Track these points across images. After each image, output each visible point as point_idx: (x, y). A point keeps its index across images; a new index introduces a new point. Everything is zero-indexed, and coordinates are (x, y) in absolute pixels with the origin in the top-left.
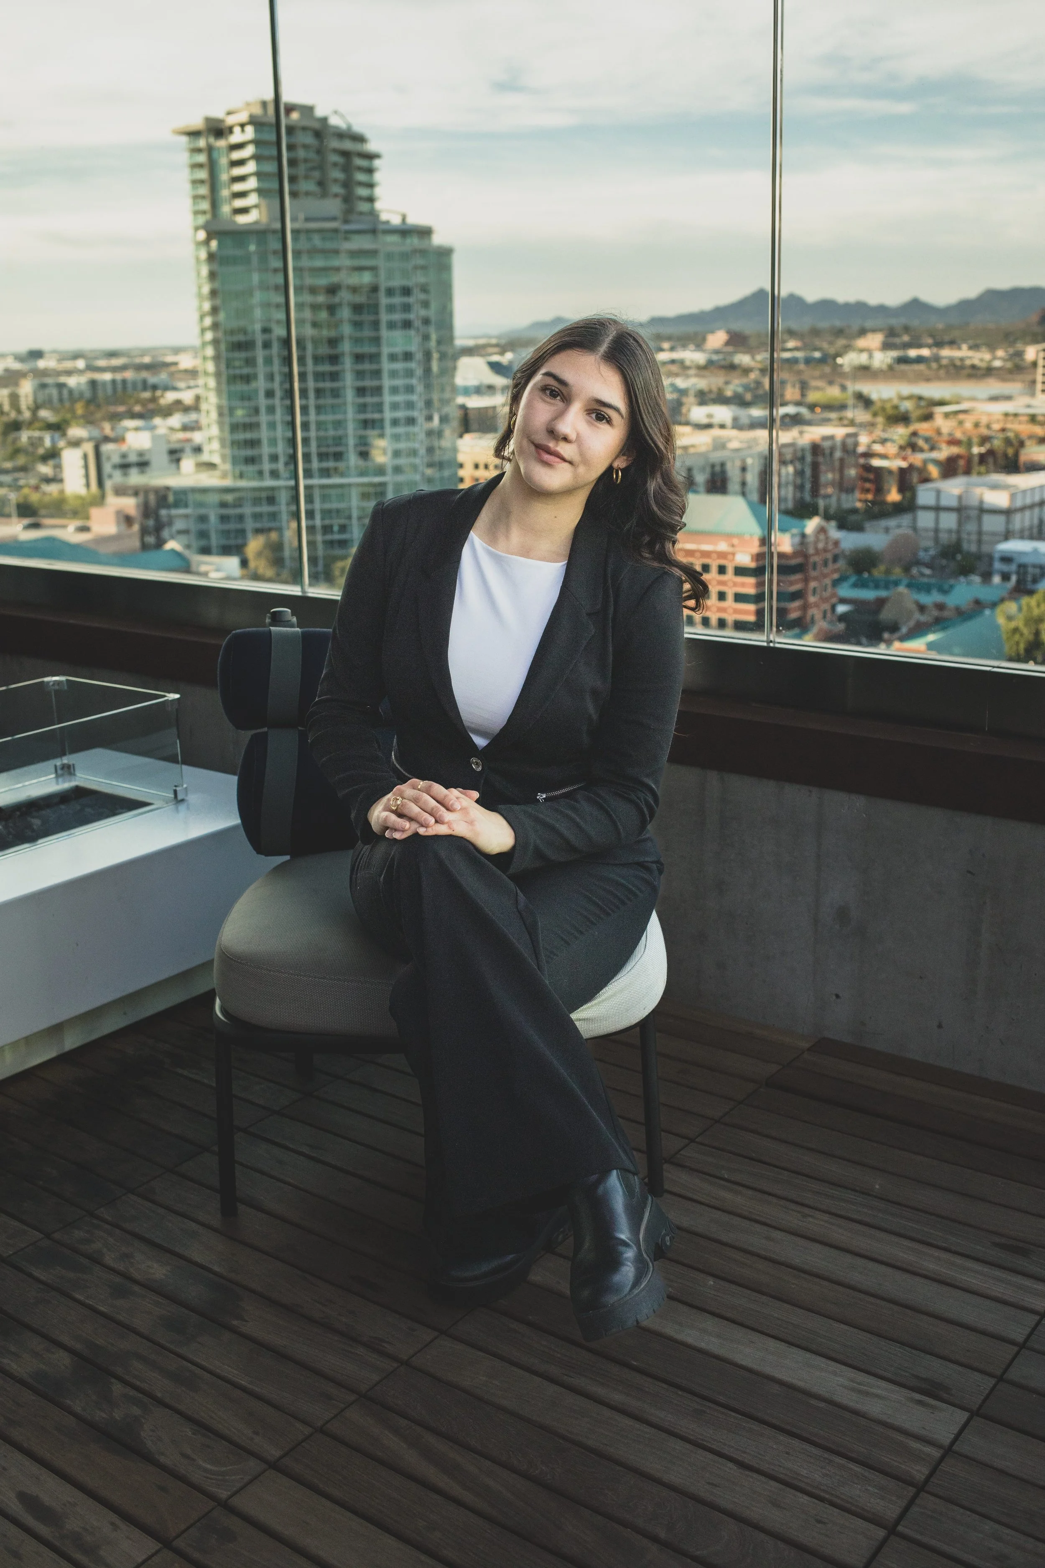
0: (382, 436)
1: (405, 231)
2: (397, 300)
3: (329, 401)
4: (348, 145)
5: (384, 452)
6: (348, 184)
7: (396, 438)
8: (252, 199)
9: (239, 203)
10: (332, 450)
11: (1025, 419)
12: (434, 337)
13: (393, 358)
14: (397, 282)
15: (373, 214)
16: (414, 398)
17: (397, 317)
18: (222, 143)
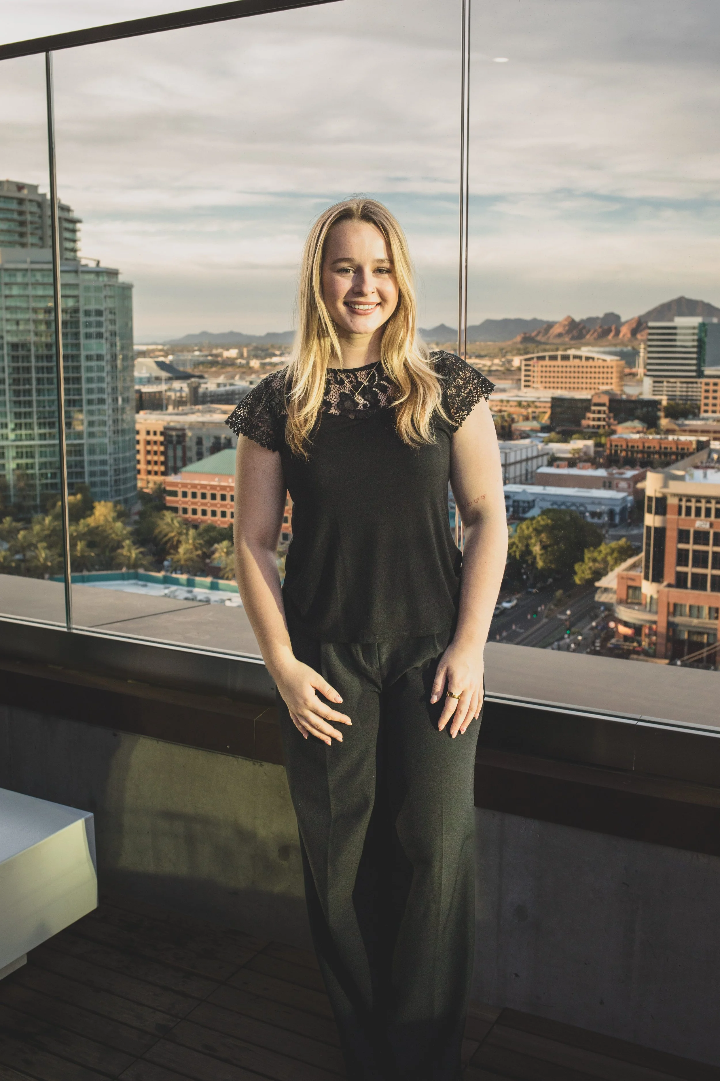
0: (81, 411)
1: (99, 272)
2: (93, 319)
3: (46, 386)
5: (82, 422)
7: (91, 413)
10: (47, 420)
11: (515, 404)
12: (118, 344)
13: (89, 358)
14: (93, 307)
15: (76, 260)
16: (104, 385)
17: (92, 330)
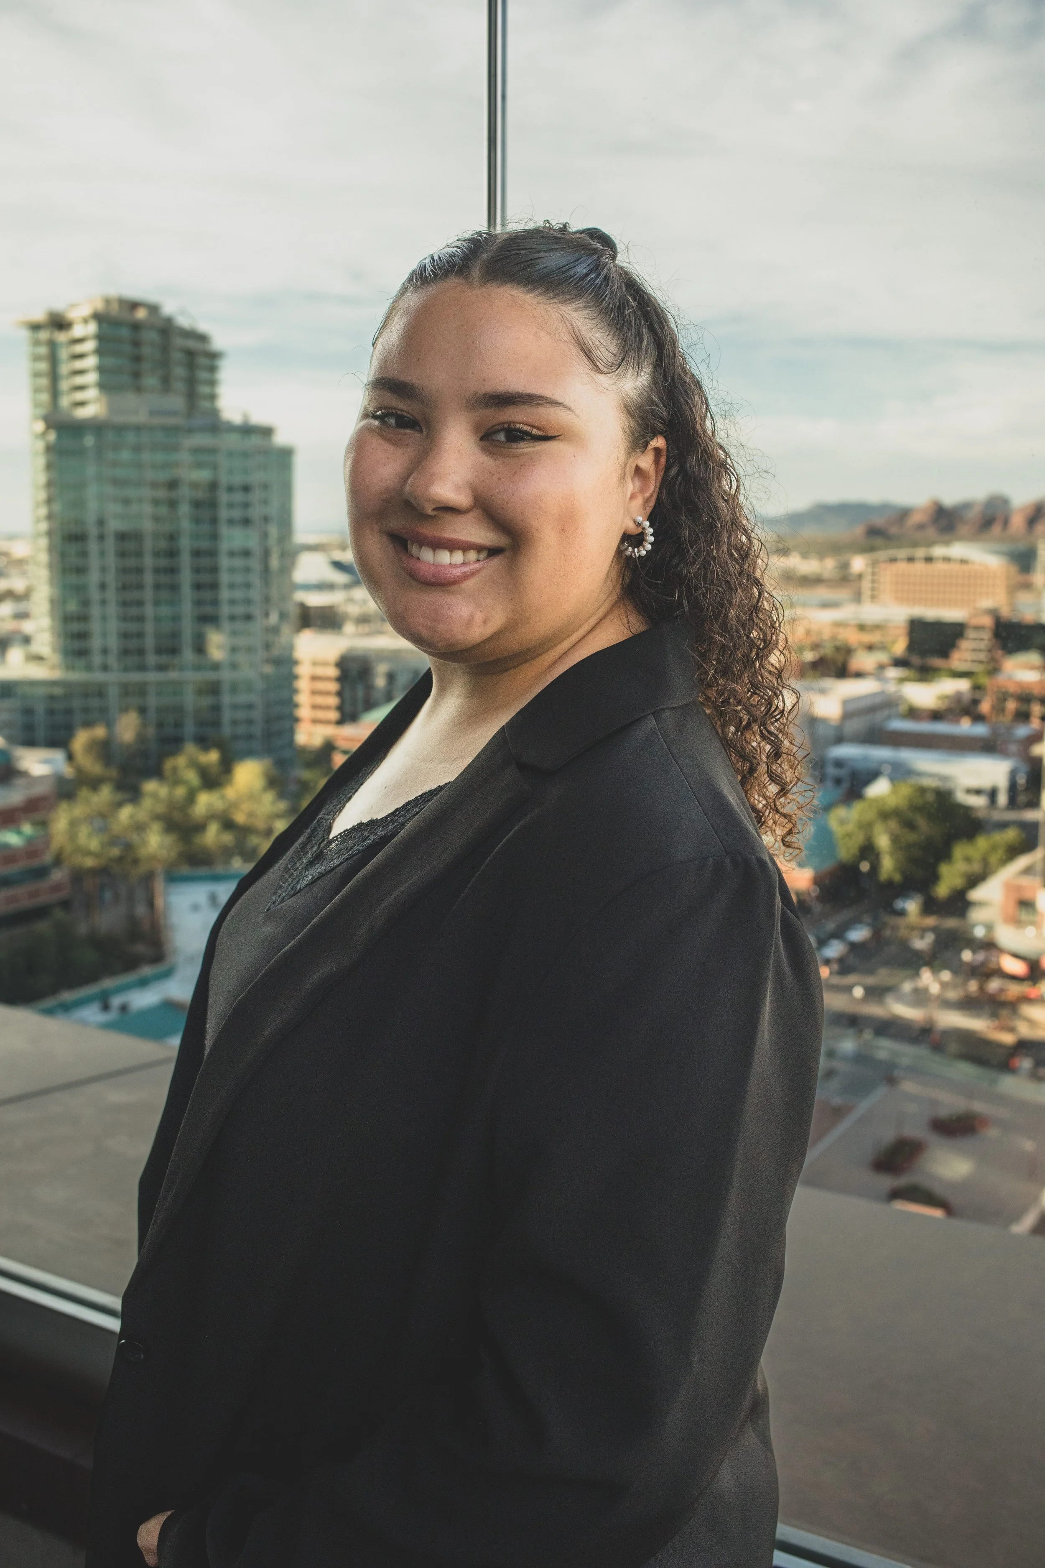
0: (218, 631)
1: (247, 430)
2: (239, 497)
3: (167, 595)
4: (191, 344)
5: (219, 647)
6: (191, 382)
7: (234, 633)
8: (92, 393)
9: (79, 396)
10: (169, 644)
11: (854, 626)
12: (273, 535)
13: (232, 554)
14: (238, 480)
15: (215, 413)
16: (252, 594)
17: (237, 514)
18: (62, 337)
